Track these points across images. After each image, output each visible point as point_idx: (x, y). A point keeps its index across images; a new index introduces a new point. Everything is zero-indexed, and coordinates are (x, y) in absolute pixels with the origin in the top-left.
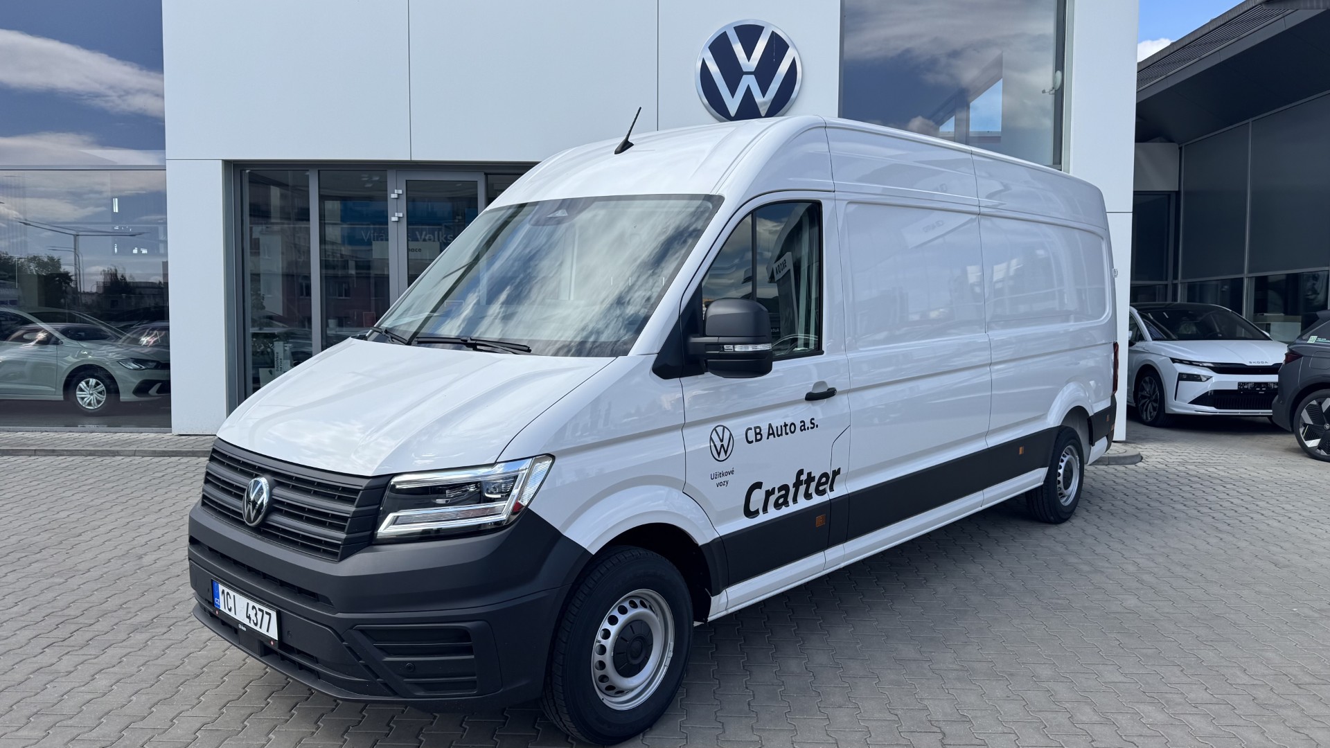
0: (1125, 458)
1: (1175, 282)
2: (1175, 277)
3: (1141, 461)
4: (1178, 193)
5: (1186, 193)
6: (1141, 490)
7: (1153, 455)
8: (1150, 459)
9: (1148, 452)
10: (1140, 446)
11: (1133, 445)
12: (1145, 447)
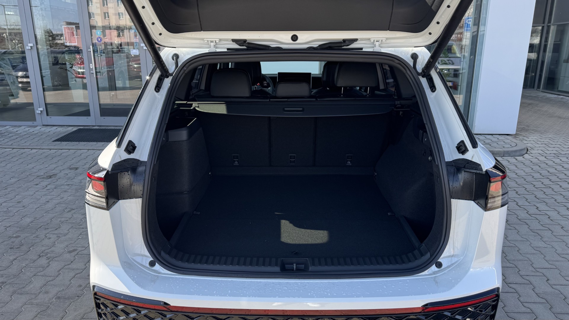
0: (516, 151)
1: (549, 24)
2: (549, 21)
3: (527, 153)
6: (529, 187)
7: (536, 147)
8: (533, 151)
9: (531, 143)
10: (525, 138)
11: (521, 137)
12: (529, 140)
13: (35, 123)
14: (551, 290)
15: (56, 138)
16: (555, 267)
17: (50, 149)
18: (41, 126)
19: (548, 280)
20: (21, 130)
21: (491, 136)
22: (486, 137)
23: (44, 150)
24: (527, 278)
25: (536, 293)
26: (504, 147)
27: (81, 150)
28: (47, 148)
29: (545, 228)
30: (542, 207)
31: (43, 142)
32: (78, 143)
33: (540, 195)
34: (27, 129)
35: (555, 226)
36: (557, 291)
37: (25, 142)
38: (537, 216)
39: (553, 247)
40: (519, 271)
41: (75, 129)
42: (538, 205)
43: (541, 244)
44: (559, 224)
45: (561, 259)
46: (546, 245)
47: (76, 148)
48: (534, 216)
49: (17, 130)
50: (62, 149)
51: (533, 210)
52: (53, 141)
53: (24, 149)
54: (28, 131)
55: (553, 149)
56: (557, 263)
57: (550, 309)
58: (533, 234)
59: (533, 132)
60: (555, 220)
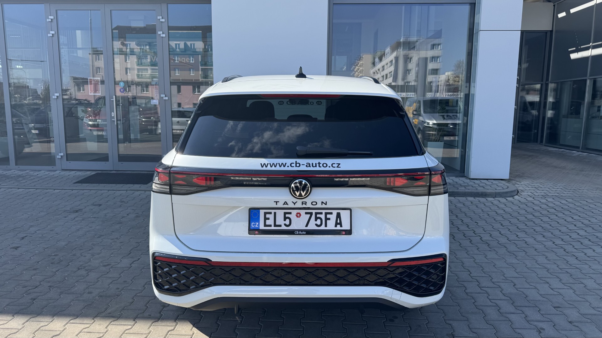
0: (507, 193)
1: (547, 82)
2: (547, 80)
3: (517, 195)
4: (552, 31)
5: (556, 31)
6: (514, 221)
7: (526, 190)
8: (523, 193)
9: (522, 187)
10: (518, 183)
11: (513, 182)
12: (521, 184)
13: (55, 168)
14: (516, 291)
15: (77, 181)
16: (523, 277)
17: (72, 190)
18: (60, 170)
19: (515, 285)
20: (41, 173)
21: (486, 180)
22: (481, 182)
23: (66, 190)
24: (498, 284)
25: (503, 294)
26: (496, 189)
27: (101, 190)
28: (69, 189)
29: (521, 250)
30: (521, 235)
31: (65, 184)
32: (98, 184)
33: (522, 226)
34: (47, 173)
35: (529, 249)
36: (520, 292)
37: (48, 184)
38: (515, 242)
39: (524, 263)
40: (492, 279)
41: (93, 173)
42: (518, 234)
43: (515, 261)
44: (534, 247)
45: (529, 271)
46: (518, 262)
47: (97, 189)
48: (513, 241)
49: (38, 174)
50: (83, 190)
51: (513, 237)
52: (74, 183)
53: (47, 189)
54: (49, 175)
55: (542, 191)
56: (525, 274)
57: (512, 304)
58: (509, 254)
59: (526, 178)
60: (530, 244)
